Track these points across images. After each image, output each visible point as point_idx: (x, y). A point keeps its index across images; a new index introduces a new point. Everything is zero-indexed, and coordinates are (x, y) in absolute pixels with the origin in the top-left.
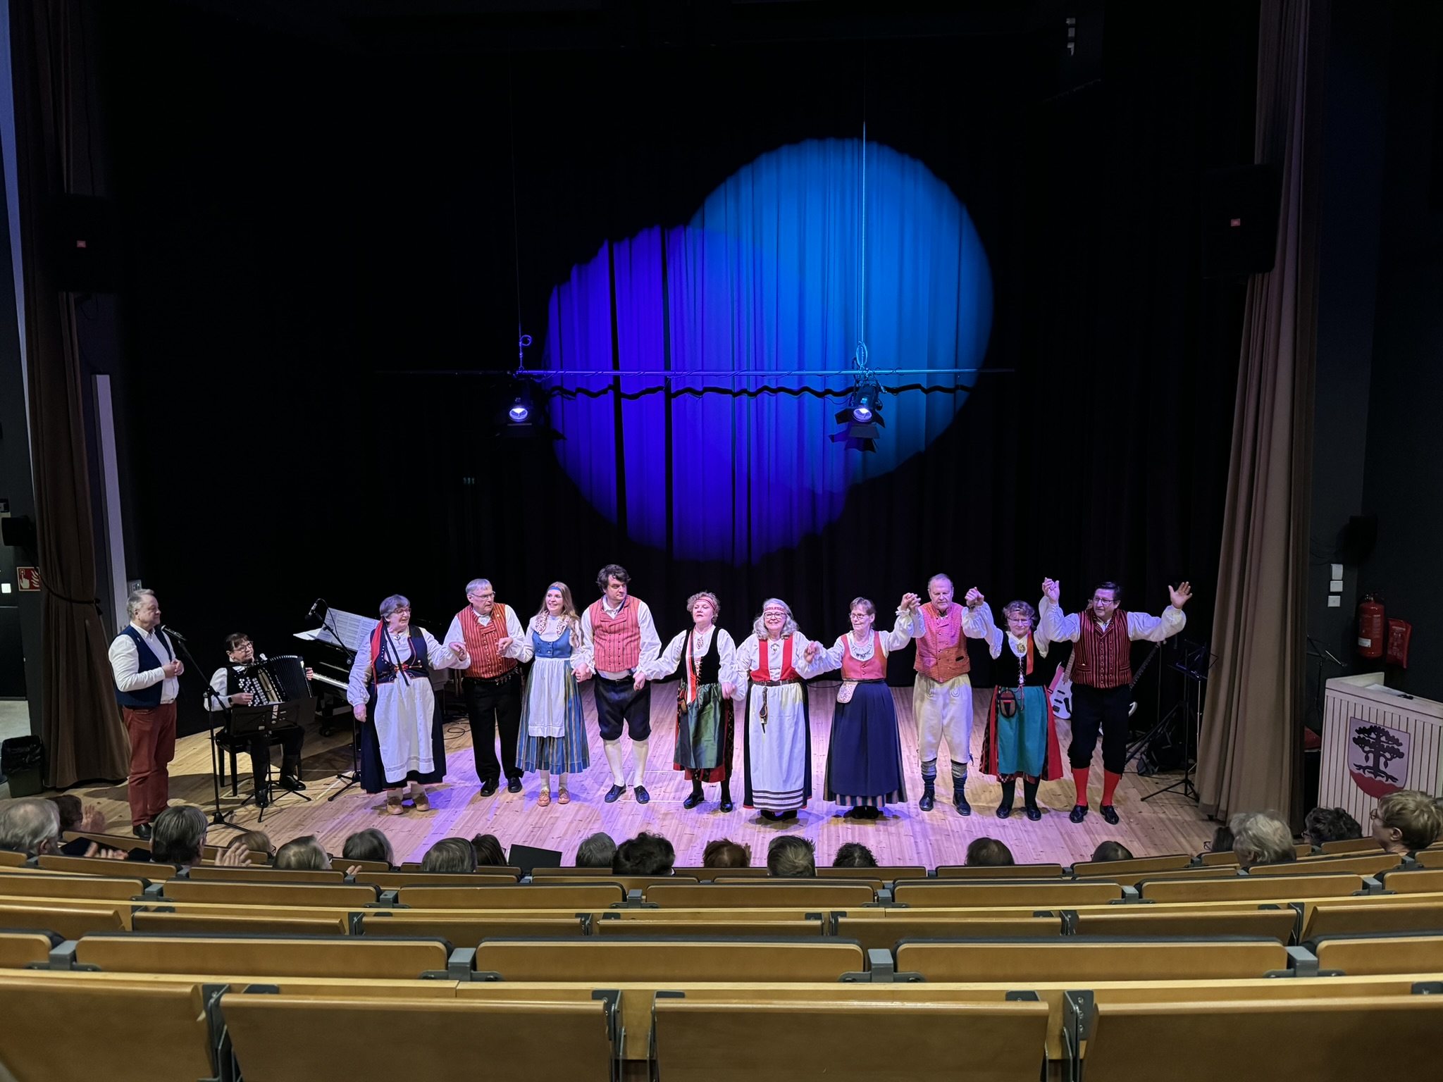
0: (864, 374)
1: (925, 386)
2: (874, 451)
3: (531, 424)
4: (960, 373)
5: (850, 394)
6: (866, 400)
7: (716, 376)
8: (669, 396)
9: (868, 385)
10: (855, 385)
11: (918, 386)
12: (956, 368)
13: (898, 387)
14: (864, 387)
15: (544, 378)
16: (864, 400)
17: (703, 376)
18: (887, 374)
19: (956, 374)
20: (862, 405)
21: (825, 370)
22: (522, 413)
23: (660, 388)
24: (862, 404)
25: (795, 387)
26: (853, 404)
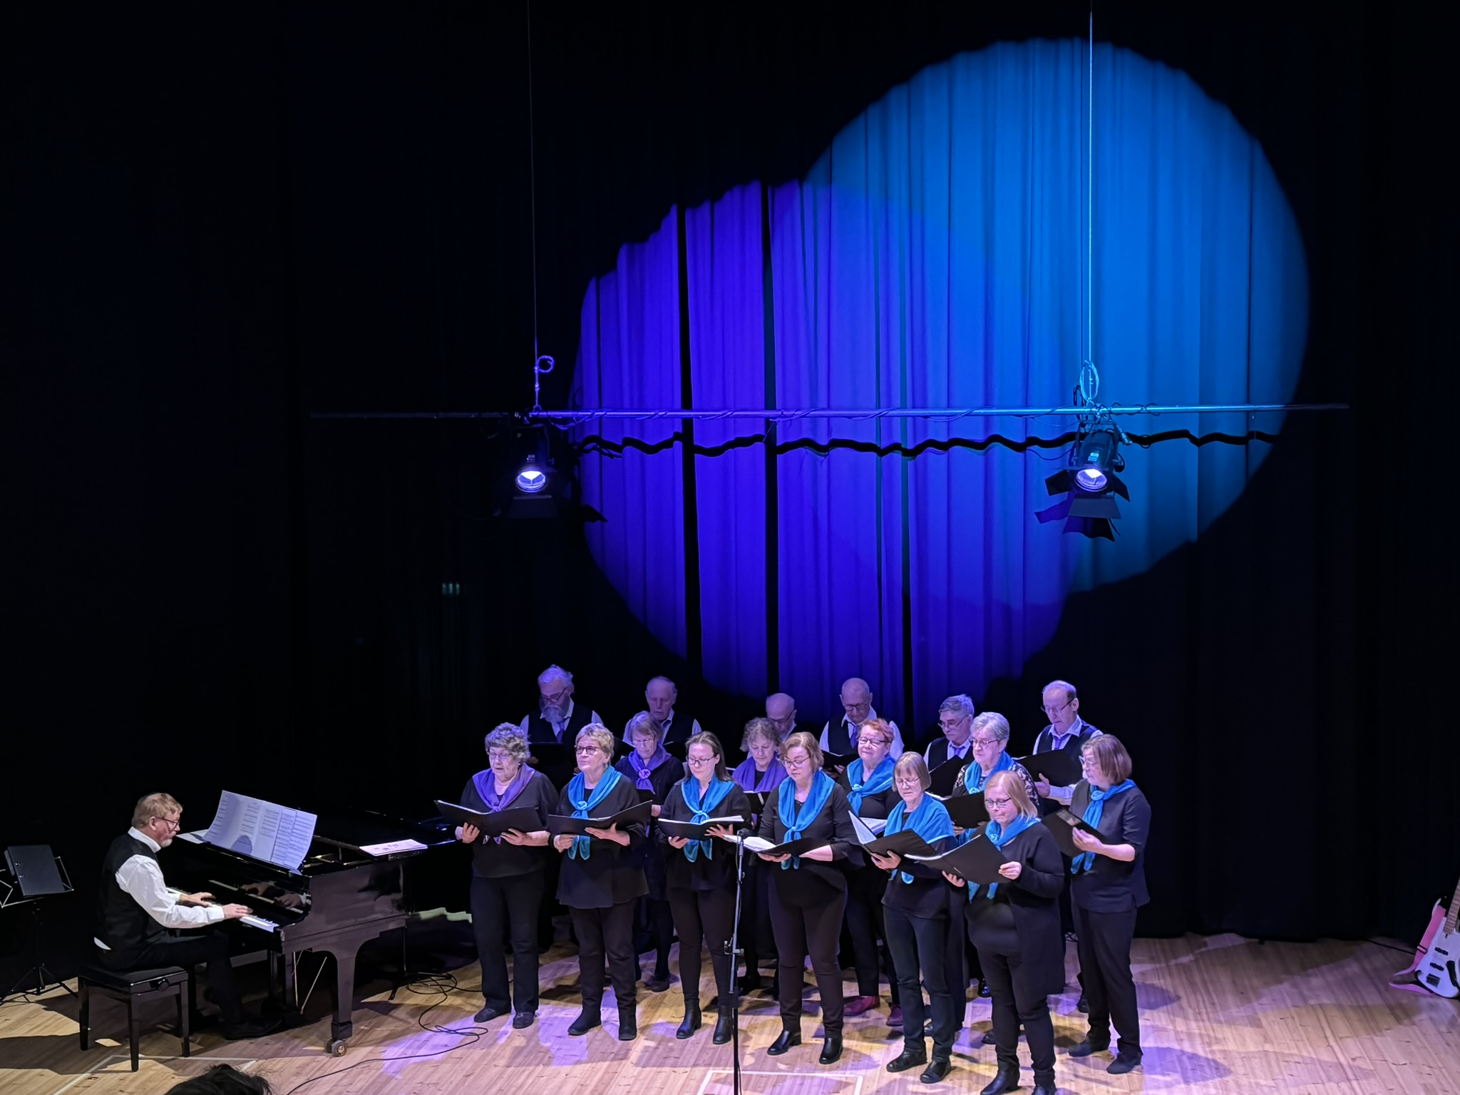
0: (1094, 414)
1: (1195, 433)
2: (1111, 538)
3: (550, 497)
4: (1255, 411)
5: (1070, 445)
6: (1097, 455)
7: (850, 417)
8: (773, 451)
9: (1100, 431)
10: (1079, 430)
11: (1184, 434)
12: (1248, 402)
13: (1150, 435)
14: (1094, 434)
15: (572, 424)
16: (1094, 456)
17: (829, 417)
18: (1131, 414)
19: (1248, 413)
20: (1090, 465)
21: (1027, 406)
22: (537, 479)
23: (757, 438)
24: (1091, 463)
25: (980, 438)
26: (1075, 462)
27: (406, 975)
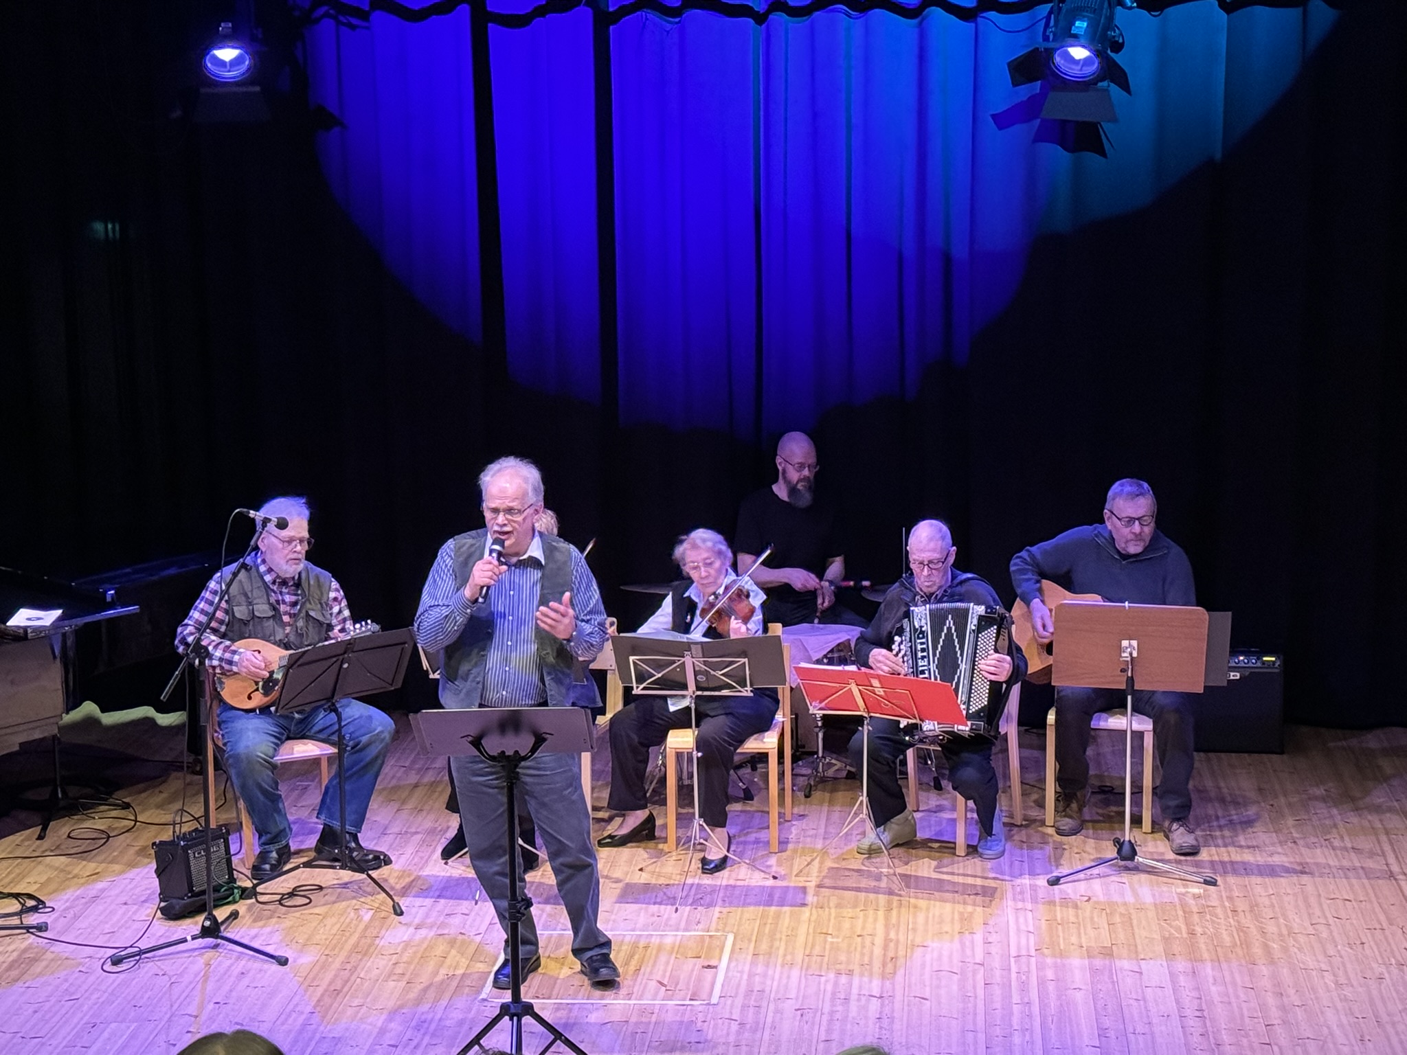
2: (1103, 154)
3: (257, 89)
5: (1044, 9)
6: (1085, 24)
8: (603, 20)
20: (1075, 39)
22: (236, 62)
24: (1076, 36)
25: (911, 0)
26: (1051, 37)
27: (62, 804)
